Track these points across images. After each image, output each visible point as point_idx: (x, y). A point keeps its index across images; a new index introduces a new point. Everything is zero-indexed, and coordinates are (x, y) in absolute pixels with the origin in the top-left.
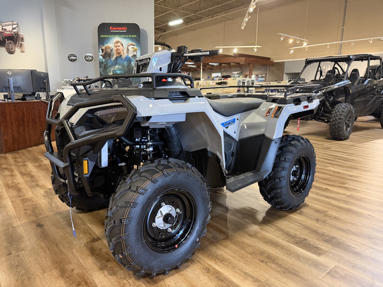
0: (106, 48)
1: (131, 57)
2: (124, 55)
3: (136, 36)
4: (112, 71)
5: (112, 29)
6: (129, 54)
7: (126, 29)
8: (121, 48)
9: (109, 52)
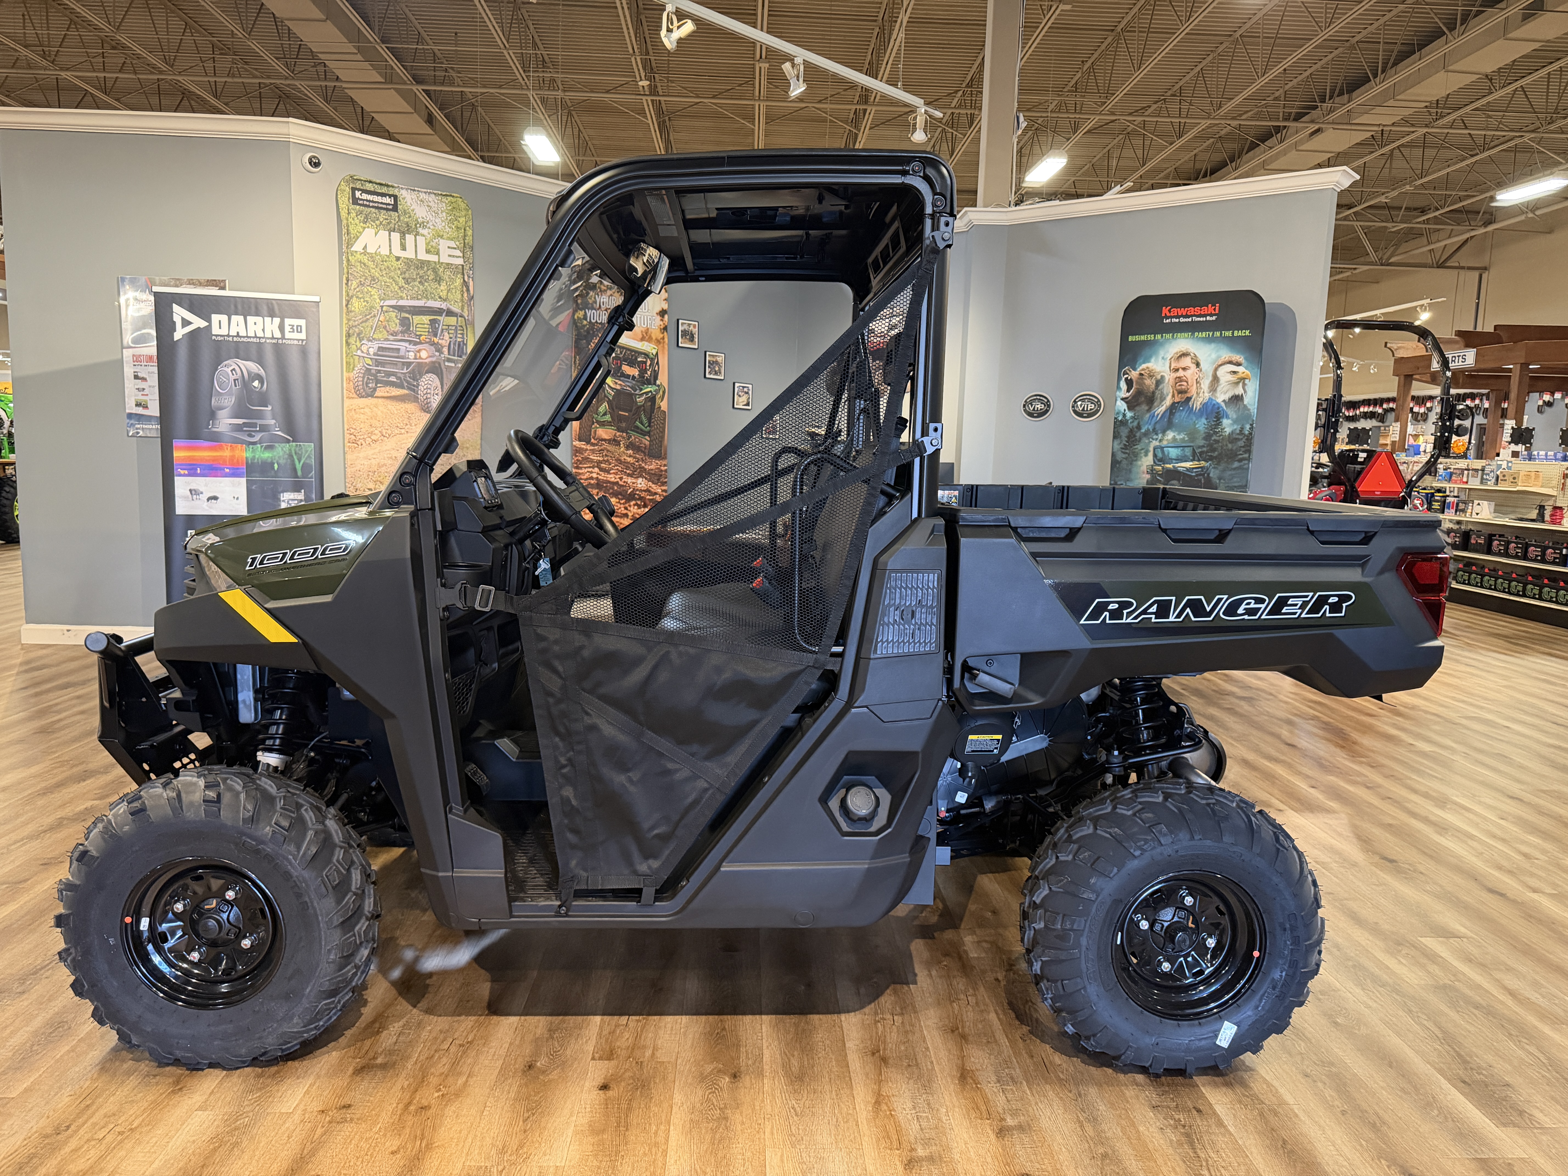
0: (1141, 374)
1: (1223, 404)
2: (1201, 396)
3: (1247, 332)
4: (1151, 449)
5: (1168, 314)
6: (1218, 394)
7: (1217, 312)
8: (1190, 374)
9: (1148, 389)
